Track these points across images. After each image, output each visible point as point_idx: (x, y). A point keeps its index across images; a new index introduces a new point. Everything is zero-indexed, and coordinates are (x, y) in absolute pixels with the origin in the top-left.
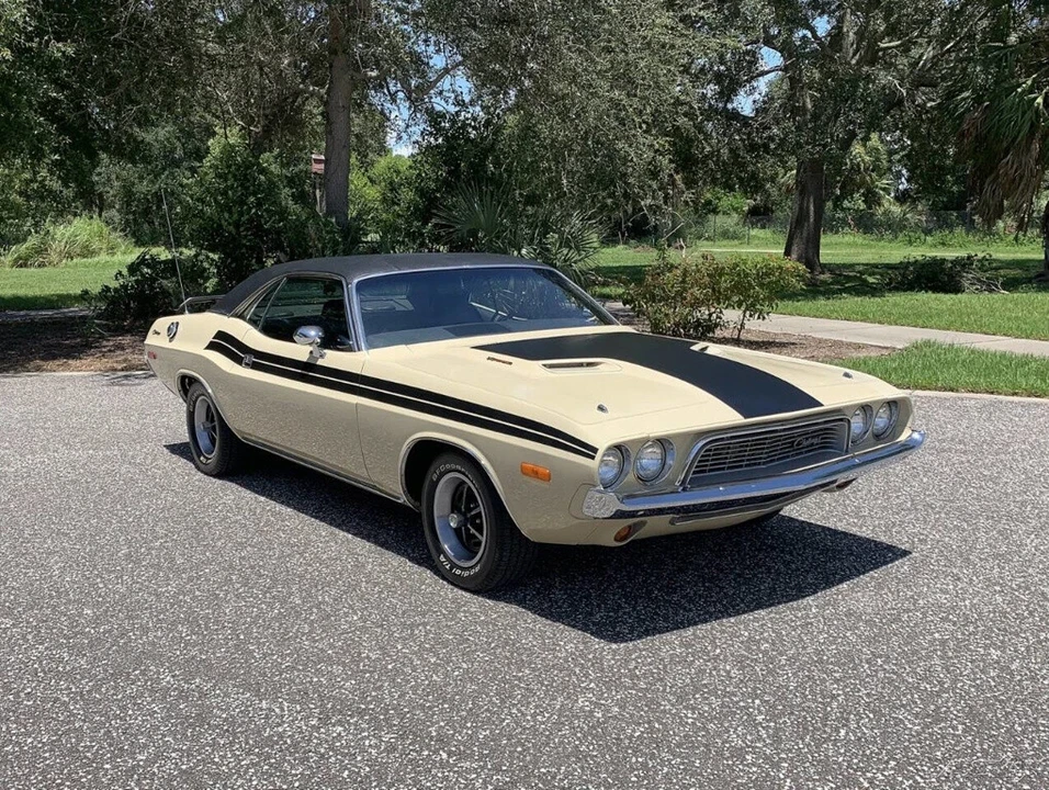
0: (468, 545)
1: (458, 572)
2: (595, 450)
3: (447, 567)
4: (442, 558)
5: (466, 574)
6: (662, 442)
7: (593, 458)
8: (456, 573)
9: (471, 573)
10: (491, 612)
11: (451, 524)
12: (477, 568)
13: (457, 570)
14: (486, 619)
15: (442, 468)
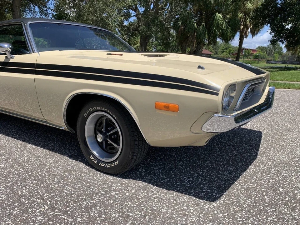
2: (218, 89)
3: (96, 162)
4: (92, 157)
8: (102, 165)
9: (112, 166)
10: (130, 188)
11: (99, 140)
12: (116, 163)
13: (102, 164)
14: (129, 195)
15: (91, 110)
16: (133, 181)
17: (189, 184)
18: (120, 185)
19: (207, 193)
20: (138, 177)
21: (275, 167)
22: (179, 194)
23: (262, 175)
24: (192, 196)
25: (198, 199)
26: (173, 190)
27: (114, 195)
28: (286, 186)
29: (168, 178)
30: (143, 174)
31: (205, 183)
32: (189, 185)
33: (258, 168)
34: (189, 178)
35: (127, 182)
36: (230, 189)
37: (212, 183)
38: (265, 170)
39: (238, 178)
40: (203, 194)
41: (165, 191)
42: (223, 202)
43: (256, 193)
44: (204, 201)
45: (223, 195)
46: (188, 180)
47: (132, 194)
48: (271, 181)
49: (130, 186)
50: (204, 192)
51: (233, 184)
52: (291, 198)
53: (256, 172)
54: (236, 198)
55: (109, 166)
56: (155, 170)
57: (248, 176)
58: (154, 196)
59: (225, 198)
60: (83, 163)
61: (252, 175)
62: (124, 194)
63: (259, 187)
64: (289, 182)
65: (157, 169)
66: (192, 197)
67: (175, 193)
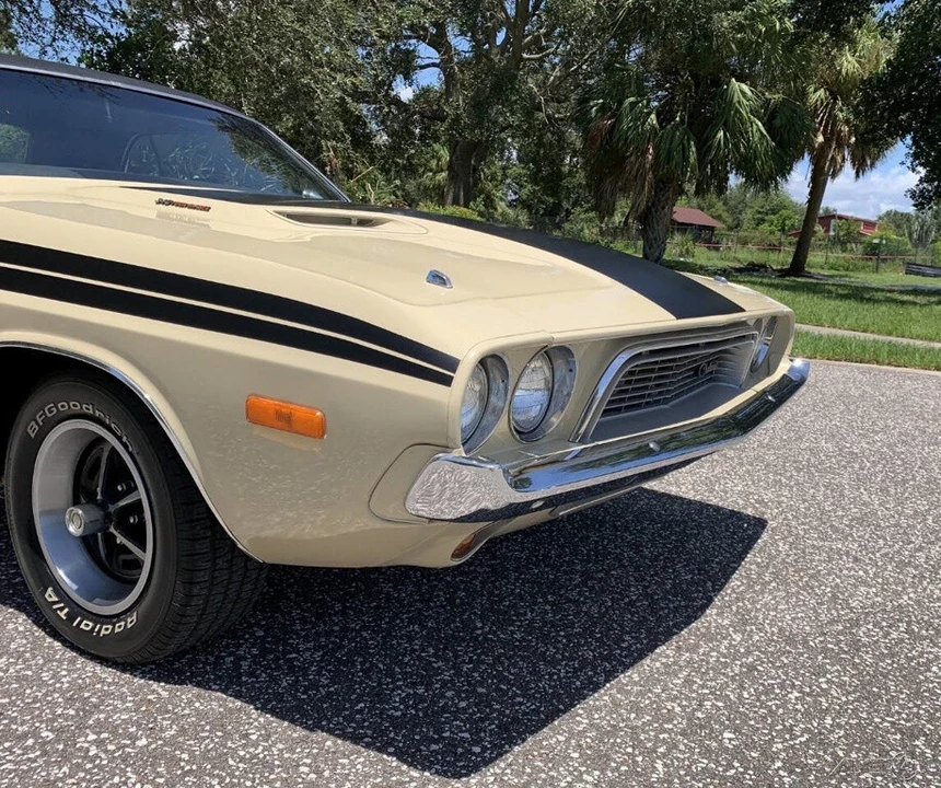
0: (111, 565)
1: (86, 625)
2: (452, 364)
3: (62, 614)
4: (50, 595)
5: (106, 630)
6: (555, 354)
7: (447, 381)
8: (82, 626)
9: (117, 630)
10: (163, 719)
11: (72, 529)
12: (129, 620)
13: (85, 622)
14: (149, 744)
15: (50, 410)
16: (188, 692)
17: (402, 707)
18: (130, 705)
19: (452, 745)
20: (220, 678)
21: (748, 653)
22: (348, 746)
23: (688, 682)
24: (389, 754)
25: (405, 767)
26: (330, 731)
27: (86, 745)
28: (752, 722)
29: (333, 682)
30: (245, 665)
31: (463, 704)
32: (399, 713)
33: (688, 655)
34: (414, 685)
35: (165, 694)
36: (545, 730)
37: (491, 706)
38: (708, 663)
39: (595, 690)
40: (434, 747)
41: (299, 732)
42: (495, 780)
43: (630, 750)
44: (427, 774)
45: (506, 752)
46: (404, 695)
47: (160, 742)
48: (710, 703)
49: (167, 712)
50: (444, 738)
51: (564, 713)
52: (746, 769)
53: (670, 670)
54: (550, 765)
55: (107, 629)
56: (298, 652)
57: (636, 683)
58: (242, 753)
59: (510, 765)
60: (29, 616)
61: (651, 680)
62: (129, 742)
63: (656, 725)
64: (770, 711)
65: (308, 649)
66: (389, 759)
67: (329, 743)
